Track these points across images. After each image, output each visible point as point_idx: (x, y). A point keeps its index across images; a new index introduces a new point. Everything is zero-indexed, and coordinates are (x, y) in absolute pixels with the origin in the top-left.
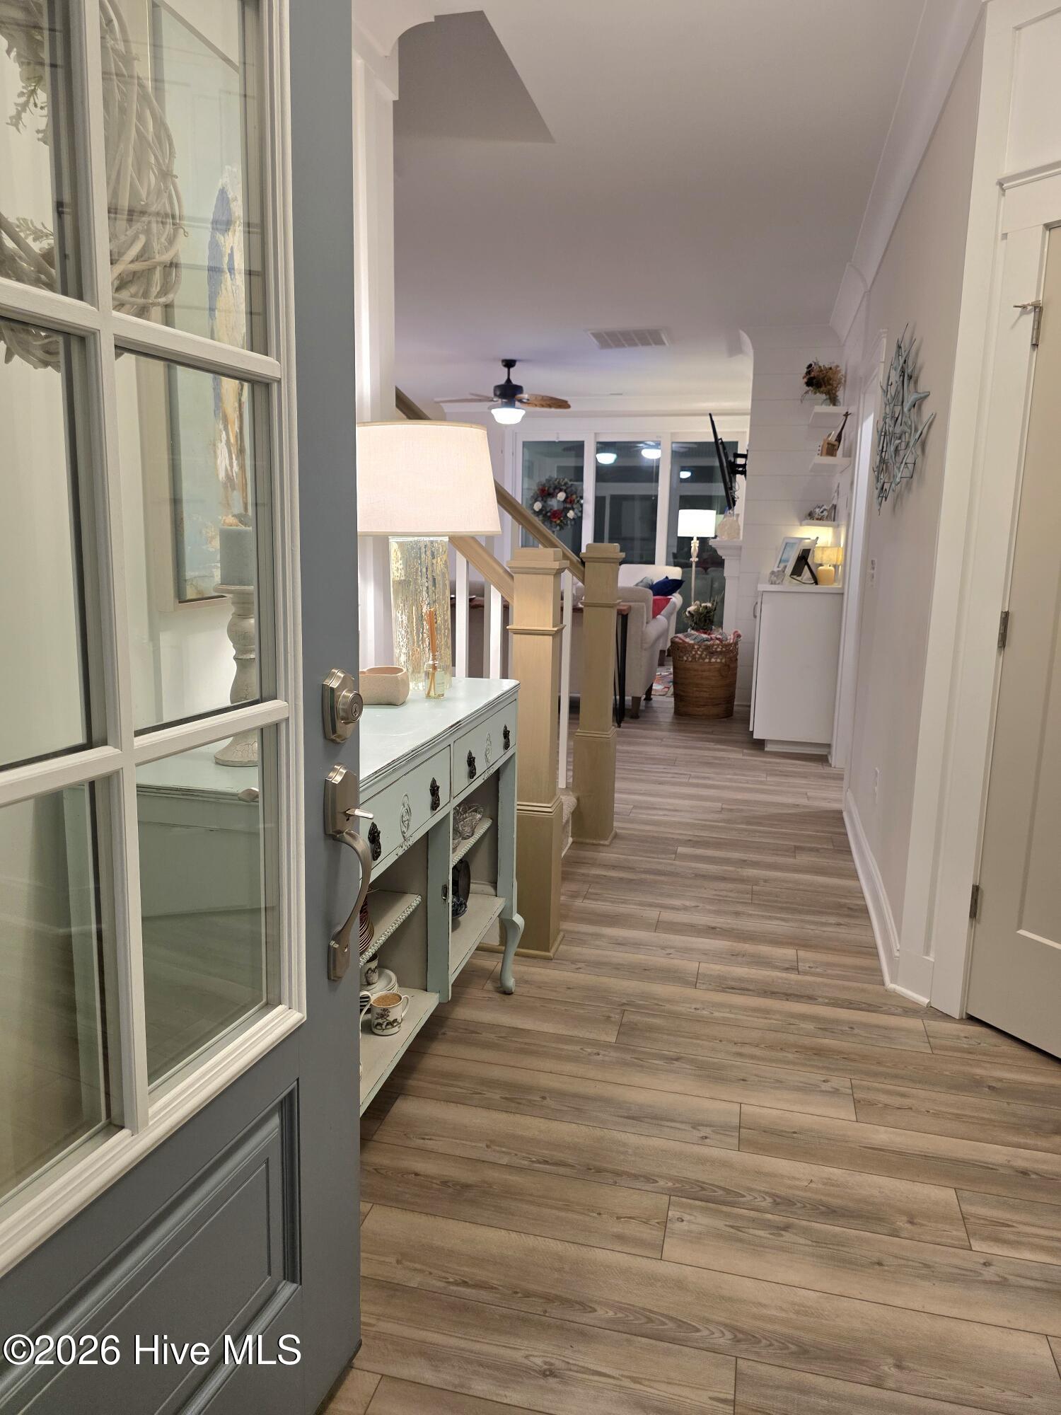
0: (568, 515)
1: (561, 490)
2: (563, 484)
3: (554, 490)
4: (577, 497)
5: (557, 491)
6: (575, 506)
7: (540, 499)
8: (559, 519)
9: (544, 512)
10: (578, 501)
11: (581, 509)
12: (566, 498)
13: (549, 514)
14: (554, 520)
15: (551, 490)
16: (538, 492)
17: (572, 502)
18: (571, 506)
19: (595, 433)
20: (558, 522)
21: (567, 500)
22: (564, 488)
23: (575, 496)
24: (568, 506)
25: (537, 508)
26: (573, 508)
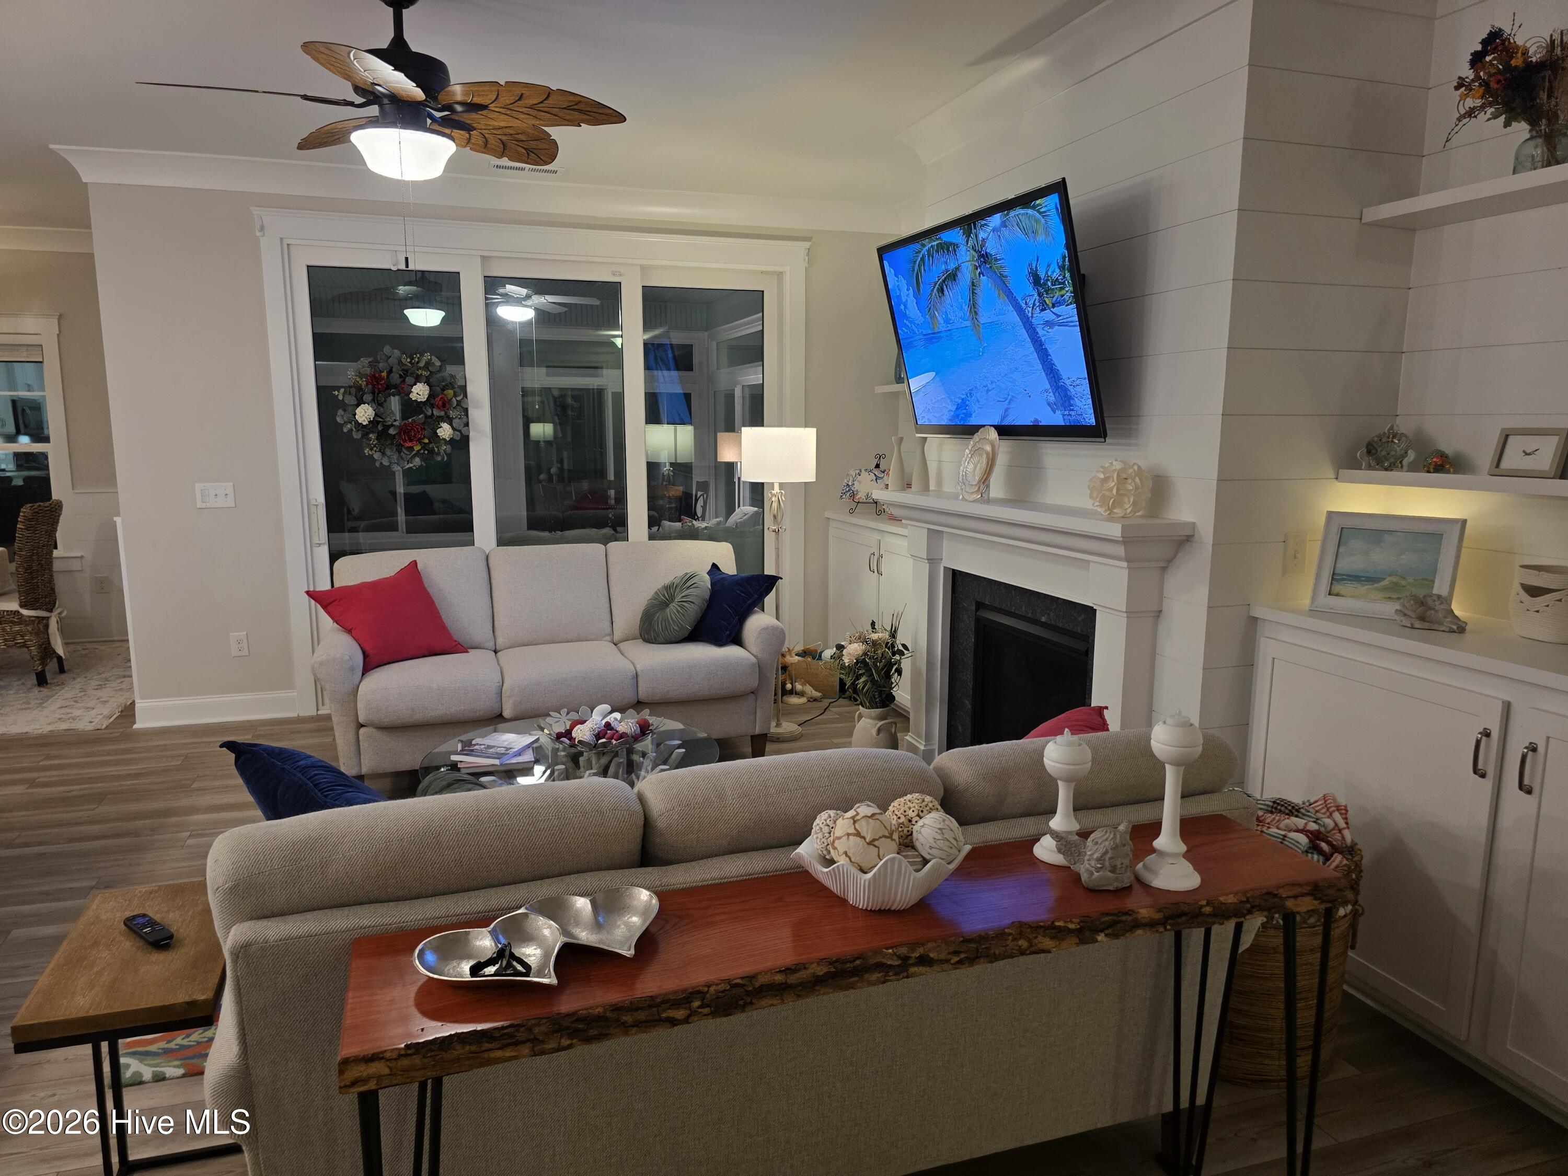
0: (440, 432)
1: (418, 379)
2: (422, 364)
3: (403, 378)
4: (455, 395)
5: (409, 380)
6: (452, 414)
7: (368, 397)
8: (419, 441)
9: (380, 428)
10: (459, 403)
11: (465, 420)
12: (431, 396)
13: (392, 431)
14: (410, 444)
15: (395, 379)
16: (363, 383)
17: (445, 405)
18: (442, 413)
19: (483, 258)
20: (417, 448)
21: (432, 401)
22: (424, 373)
23: (450, 392)
24: (436, 412)
25: (364, 418)
26: (448, 417)
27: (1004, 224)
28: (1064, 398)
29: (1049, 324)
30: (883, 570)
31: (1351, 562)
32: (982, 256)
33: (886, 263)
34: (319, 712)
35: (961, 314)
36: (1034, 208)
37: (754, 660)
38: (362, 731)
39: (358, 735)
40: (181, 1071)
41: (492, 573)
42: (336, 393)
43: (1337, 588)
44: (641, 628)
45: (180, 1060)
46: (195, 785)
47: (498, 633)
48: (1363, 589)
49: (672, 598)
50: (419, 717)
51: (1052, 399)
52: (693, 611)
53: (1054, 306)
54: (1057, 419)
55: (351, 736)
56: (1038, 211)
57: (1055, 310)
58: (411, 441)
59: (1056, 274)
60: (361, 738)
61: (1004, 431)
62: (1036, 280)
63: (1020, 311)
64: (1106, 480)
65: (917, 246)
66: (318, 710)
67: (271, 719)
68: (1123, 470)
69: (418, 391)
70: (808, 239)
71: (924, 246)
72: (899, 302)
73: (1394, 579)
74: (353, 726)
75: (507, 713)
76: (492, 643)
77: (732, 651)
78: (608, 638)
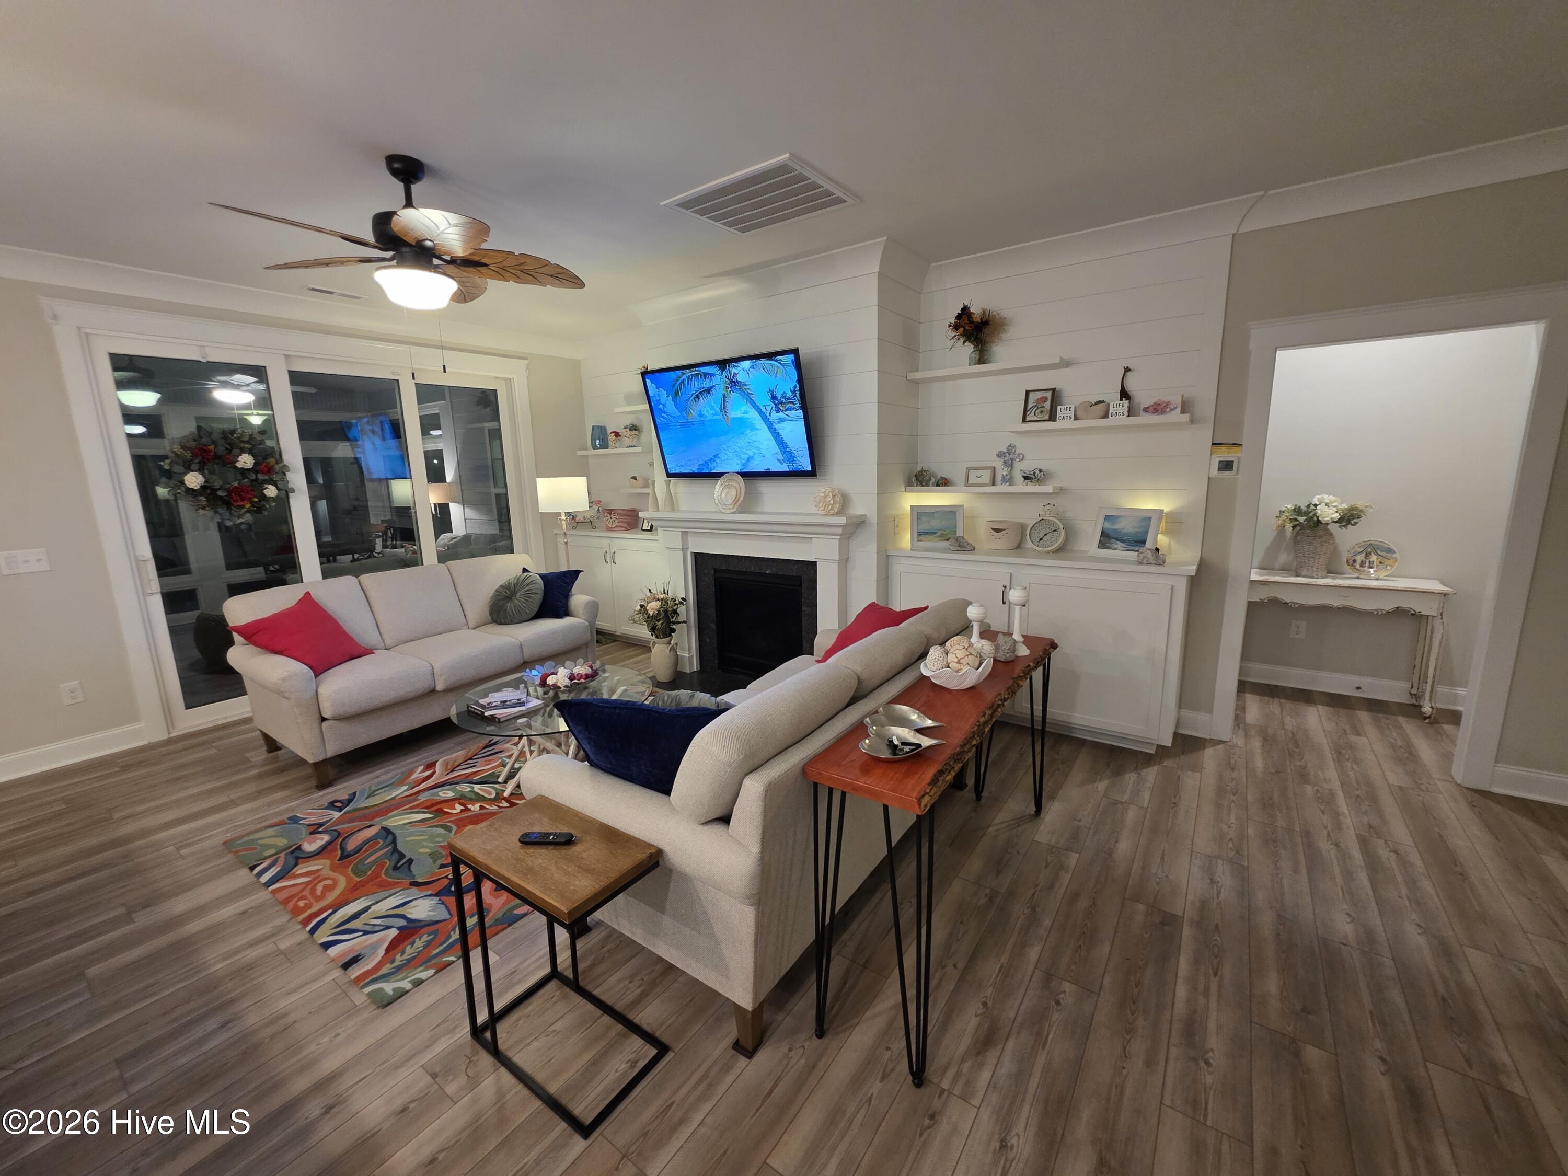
0: (266, 492)
1: (243, 451)
2: (245, 439)
3: (229, 449)
4: (276, 462)
5: (235, 451)
6: (275, 477)
7: (195, 466)
8: (250, 500)
9: (211, 491)
10: (281, 468)
11: (285, 481)
12: (255, 463)
13: (221, 494)
14: (241, 503)
15: (221, 450)
16: (188, 455)
17: (270, 470)
18: (266, 477)
19: (287, 356)
20: (248, 506)
21: (258, 468)
22: (247, 446)
23: (272, 460)
24: (261, 477)
25: (195, 484)
26: (272, 480)
27: (752, 367)
28: (789, 455)
29: (781, 420)
30: (616, 561)
31: (924, 527)
32: (732, 382)
33: (648, 381)
34: (171, 735)
35: (713, 412)
36: (777, 361)
37: (587, 623)
38: (325, 724)
39: (321, 728)
40: (432, 972)
41: (367, 593)
42: (162, 463)
43: (920, 538)
44: (491, 614)
45: (420, 966)
46: (116, 816)
47: (385, 636)
48: (930, 537)
49: (513, 594)
50: (376, 703)
51: (781, 457)
52: (538, 598)
53: (786, 411)
54: (785, 468)
55: (317, 731)
56: (780, 363)
57: (786, 413)
58: (242, 500)
59: (789, 394)
60: (324, 730)
61: (744, 475)
62: (774, 397)
63: (760, 412)
64: (825, 497)
65: (679, 373)
66: (169, 734)
67: (122, 751)
68: (832, 492)
69: (245, 460)
70: (526, 359)
71: (684, 374)
72: (659, 402)
73: (942, 532)
74: (317, 722)
75: (439, 687)
76: (383, 645)
77: (567, 621)
78: (465, 627)
